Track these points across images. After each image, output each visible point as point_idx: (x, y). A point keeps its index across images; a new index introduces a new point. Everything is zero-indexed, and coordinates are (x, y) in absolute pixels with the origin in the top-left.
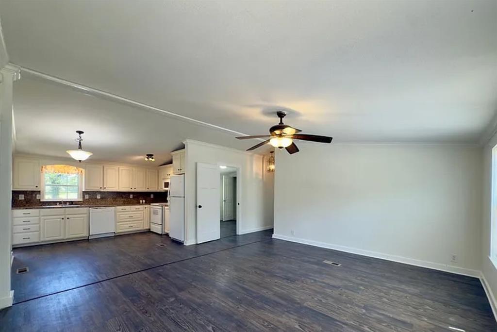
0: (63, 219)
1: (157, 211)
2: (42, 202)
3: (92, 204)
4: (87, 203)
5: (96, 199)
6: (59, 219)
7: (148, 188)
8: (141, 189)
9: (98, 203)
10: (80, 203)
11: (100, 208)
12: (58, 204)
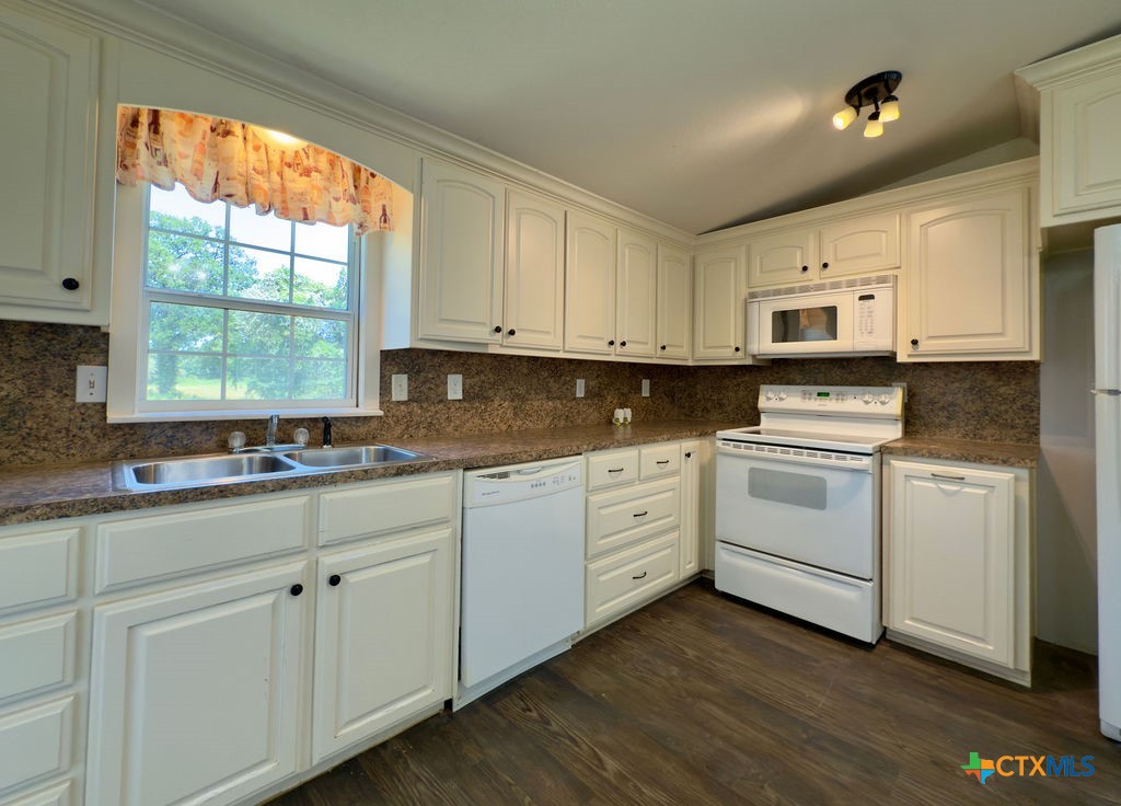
0: (296, 590)
2: (119, 427)
3: (423, 432)
4: (398, 431)
5: (443, 400)
6: (268, 600)
7: (664, 348)
8: (640, 351)
9: (450, 429)
10: (362, 430)
11: (518, 472)
12: (237, 440)
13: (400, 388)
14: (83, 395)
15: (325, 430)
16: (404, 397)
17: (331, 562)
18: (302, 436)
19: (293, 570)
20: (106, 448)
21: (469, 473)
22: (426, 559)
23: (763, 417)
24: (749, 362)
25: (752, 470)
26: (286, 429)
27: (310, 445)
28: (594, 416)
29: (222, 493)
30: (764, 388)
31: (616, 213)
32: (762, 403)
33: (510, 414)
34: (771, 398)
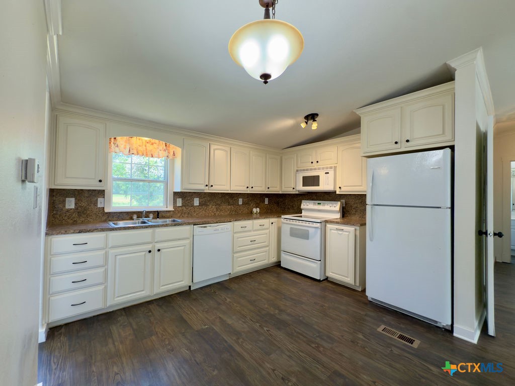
0: (150, 252)
1: (308, 231)
2: (107, 213)
3: (186, 215)
4: (179, 215)
5: (193, 206)
6: (144, 253)
7: (268, 188)
8: (259, 189)
9: (195, 214)
10: (168, 214)
11: (210, 226)
12: (135, 217)
13: (179, 202)
14: (99, 205)
15: (158, 214)
16: (181, 205)
17: (158, 246)
18: (151, 216)
19: (149, 247)
20: (104, 218)
21: (195, 226)
22: (182, 248)
23: (303, 211)
24: (297, 193)
25: (291, 228)
26: (147, 214)
27: (153, 218)
28: (246, 211)
29: (133, 228)
30: (303, 201)
31: (249, 146)
32: (302, 207)
33: (215, 210)
34: (306, 205)
